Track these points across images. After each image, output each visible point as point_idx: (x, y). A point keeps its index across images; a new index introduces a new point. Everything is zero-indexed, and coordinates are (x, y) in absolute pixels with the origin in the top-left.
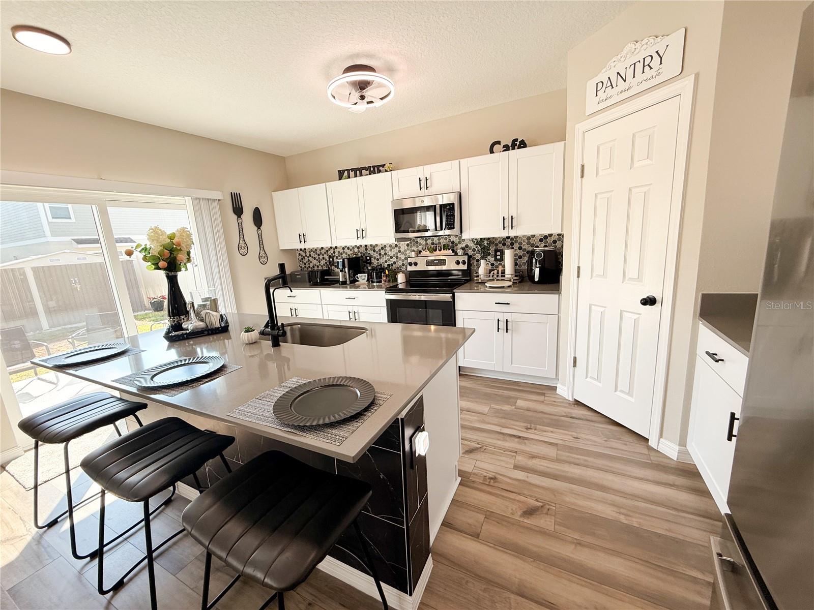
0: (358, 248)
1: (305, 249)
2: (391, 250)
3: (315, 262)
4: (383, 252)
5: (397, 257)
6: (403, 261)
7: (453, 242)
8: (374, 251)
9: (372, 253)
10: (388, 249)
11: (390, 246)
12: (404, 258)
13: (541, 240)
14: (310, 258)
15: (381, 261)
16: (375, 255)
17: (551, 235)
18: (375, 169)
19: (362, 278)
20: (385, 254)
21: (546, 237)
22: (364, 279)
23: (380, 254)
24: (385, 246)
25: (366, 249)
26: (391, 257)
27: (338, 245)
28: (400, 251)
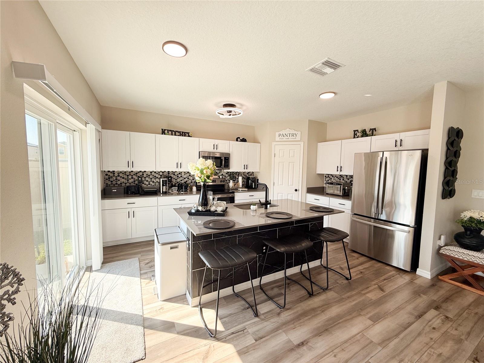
0: (163, 172)
1: (114, 171)
2: (185, 175)
3: (123, 180)
4: (180, 176)
5: (188, 178)
6: (191, 180)
7: (217, 173)
8: (174, 175)
9: (172, 176)
10: (183, 174)
11: (185, 172)
12: (192, 179)
13: (247, 174)
14: (119, 178)
15: (178, 180)
16: (175, 177)
17: (250, 172)
18: (183, 134)
19: (175, 189)
20: (181, 177)
21: (249, 173)
22: (176, 190)
23: (178, 177)
24: (181, 172)
25: (169, 174)
26: (185, 178)
27: (147, 170)
28: (190, 175)
